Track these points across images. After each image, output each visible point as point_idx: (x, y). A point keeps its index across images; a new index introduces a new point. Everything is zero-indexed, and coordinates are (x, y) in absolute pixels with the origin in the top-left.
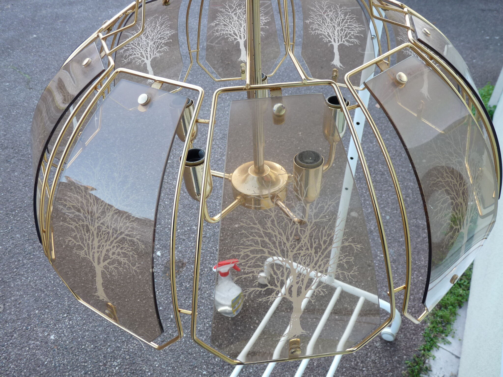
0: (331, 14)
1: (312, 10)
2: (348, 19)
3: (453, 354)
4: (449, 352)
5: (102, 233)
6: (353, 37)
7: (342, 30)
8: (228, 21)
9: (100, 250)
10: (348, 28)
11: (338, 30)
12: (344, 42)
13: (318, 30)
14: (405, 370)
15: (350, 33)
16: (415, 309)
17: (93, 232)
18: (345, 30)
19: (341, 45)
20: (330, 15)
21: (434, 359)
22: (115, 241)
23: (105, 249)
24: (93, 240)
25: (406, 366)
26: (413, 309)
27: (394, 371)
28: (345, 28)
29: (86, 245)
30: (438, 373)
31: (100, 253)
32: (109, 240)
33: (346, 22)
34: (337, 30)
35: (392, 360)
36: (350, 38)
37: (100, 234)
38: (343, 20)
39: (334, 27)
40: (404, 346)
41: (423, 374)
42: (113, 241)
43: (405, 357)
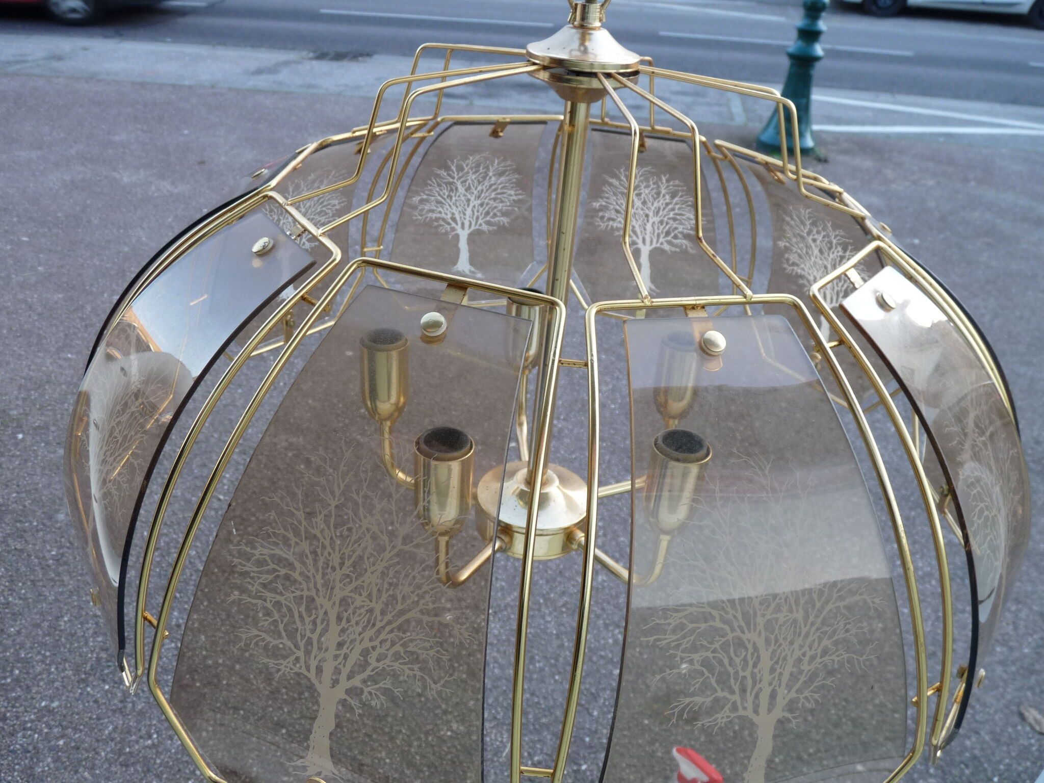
0: (647, 192)
1: (610, 184)
2: (676, 204)
5: (354, 613)
6: (680, 236)
7: (661, 222)
8: (447, 194)
9: (344, 650)
10: (675, 219)
11: (654, 223)
12: (662, 244)
13: (613, 220)
15: (676, 228)
17: (326, 613)
18: (667, 223)
19: (656, 249)
20: (643, 196)
22: (388, 628)
23: (358, 649)
24: (325, 630)
28: (669, 219)
29: (302, 644)
31: (341, 659)
32: (374, 625)
33: (673, 209)
34: (651, 221)
36: (676, 237)
37: (345, 615)
38: (667, 204)
39: (647, 216)
42: (383, 627)
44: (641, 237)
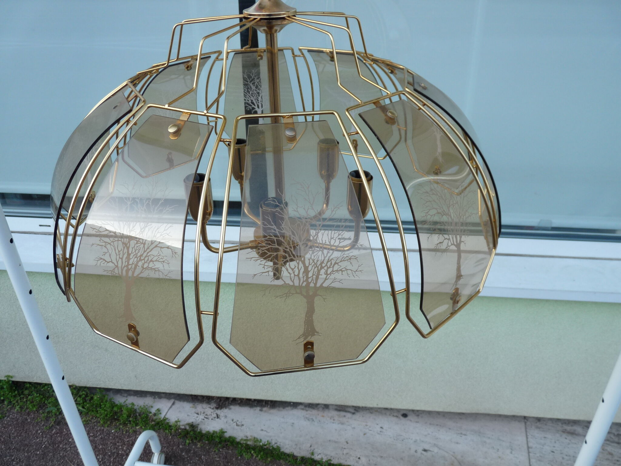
3: (171, 407)
4: (168, 410)
14: (196, 445)
16: (118, 442)
21: (179, 422)
25: (191, 445)
26: (117, 444)
27: (199, 455)
30: (194, 418)
35: (187, 458)
40: (167, 448)
41: (197, 429)
43: (181, 447)
44: (256, 105)
